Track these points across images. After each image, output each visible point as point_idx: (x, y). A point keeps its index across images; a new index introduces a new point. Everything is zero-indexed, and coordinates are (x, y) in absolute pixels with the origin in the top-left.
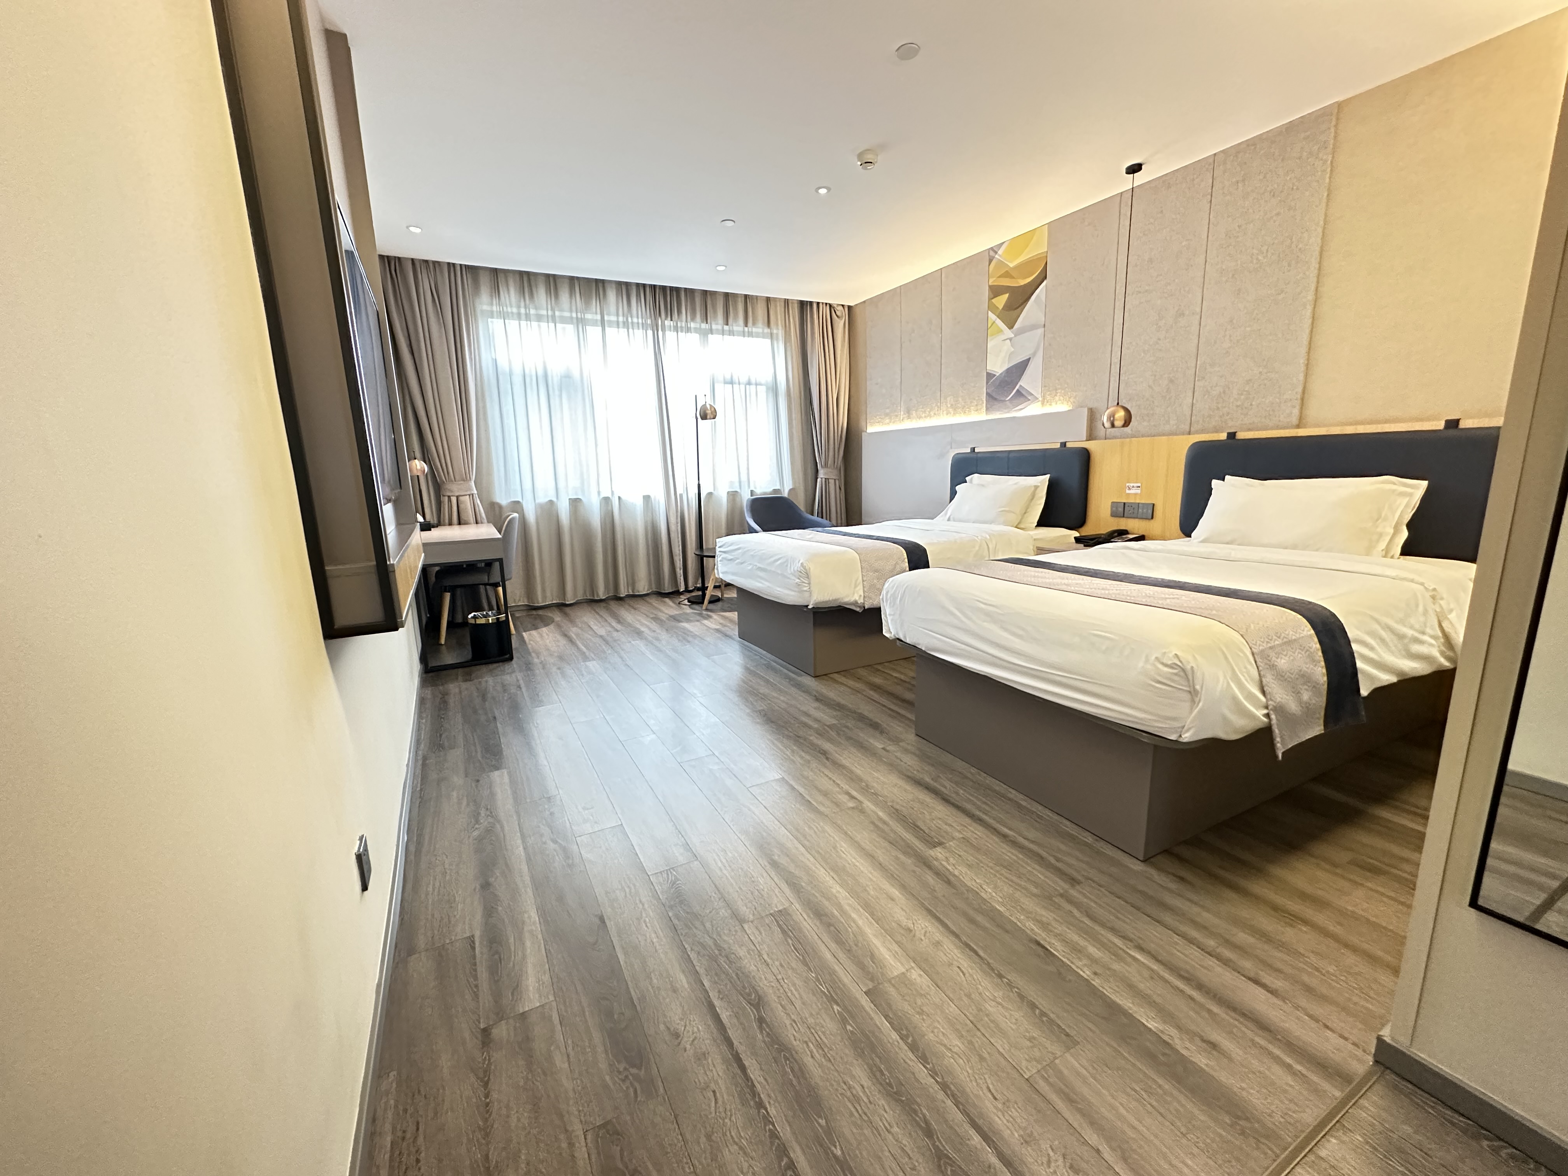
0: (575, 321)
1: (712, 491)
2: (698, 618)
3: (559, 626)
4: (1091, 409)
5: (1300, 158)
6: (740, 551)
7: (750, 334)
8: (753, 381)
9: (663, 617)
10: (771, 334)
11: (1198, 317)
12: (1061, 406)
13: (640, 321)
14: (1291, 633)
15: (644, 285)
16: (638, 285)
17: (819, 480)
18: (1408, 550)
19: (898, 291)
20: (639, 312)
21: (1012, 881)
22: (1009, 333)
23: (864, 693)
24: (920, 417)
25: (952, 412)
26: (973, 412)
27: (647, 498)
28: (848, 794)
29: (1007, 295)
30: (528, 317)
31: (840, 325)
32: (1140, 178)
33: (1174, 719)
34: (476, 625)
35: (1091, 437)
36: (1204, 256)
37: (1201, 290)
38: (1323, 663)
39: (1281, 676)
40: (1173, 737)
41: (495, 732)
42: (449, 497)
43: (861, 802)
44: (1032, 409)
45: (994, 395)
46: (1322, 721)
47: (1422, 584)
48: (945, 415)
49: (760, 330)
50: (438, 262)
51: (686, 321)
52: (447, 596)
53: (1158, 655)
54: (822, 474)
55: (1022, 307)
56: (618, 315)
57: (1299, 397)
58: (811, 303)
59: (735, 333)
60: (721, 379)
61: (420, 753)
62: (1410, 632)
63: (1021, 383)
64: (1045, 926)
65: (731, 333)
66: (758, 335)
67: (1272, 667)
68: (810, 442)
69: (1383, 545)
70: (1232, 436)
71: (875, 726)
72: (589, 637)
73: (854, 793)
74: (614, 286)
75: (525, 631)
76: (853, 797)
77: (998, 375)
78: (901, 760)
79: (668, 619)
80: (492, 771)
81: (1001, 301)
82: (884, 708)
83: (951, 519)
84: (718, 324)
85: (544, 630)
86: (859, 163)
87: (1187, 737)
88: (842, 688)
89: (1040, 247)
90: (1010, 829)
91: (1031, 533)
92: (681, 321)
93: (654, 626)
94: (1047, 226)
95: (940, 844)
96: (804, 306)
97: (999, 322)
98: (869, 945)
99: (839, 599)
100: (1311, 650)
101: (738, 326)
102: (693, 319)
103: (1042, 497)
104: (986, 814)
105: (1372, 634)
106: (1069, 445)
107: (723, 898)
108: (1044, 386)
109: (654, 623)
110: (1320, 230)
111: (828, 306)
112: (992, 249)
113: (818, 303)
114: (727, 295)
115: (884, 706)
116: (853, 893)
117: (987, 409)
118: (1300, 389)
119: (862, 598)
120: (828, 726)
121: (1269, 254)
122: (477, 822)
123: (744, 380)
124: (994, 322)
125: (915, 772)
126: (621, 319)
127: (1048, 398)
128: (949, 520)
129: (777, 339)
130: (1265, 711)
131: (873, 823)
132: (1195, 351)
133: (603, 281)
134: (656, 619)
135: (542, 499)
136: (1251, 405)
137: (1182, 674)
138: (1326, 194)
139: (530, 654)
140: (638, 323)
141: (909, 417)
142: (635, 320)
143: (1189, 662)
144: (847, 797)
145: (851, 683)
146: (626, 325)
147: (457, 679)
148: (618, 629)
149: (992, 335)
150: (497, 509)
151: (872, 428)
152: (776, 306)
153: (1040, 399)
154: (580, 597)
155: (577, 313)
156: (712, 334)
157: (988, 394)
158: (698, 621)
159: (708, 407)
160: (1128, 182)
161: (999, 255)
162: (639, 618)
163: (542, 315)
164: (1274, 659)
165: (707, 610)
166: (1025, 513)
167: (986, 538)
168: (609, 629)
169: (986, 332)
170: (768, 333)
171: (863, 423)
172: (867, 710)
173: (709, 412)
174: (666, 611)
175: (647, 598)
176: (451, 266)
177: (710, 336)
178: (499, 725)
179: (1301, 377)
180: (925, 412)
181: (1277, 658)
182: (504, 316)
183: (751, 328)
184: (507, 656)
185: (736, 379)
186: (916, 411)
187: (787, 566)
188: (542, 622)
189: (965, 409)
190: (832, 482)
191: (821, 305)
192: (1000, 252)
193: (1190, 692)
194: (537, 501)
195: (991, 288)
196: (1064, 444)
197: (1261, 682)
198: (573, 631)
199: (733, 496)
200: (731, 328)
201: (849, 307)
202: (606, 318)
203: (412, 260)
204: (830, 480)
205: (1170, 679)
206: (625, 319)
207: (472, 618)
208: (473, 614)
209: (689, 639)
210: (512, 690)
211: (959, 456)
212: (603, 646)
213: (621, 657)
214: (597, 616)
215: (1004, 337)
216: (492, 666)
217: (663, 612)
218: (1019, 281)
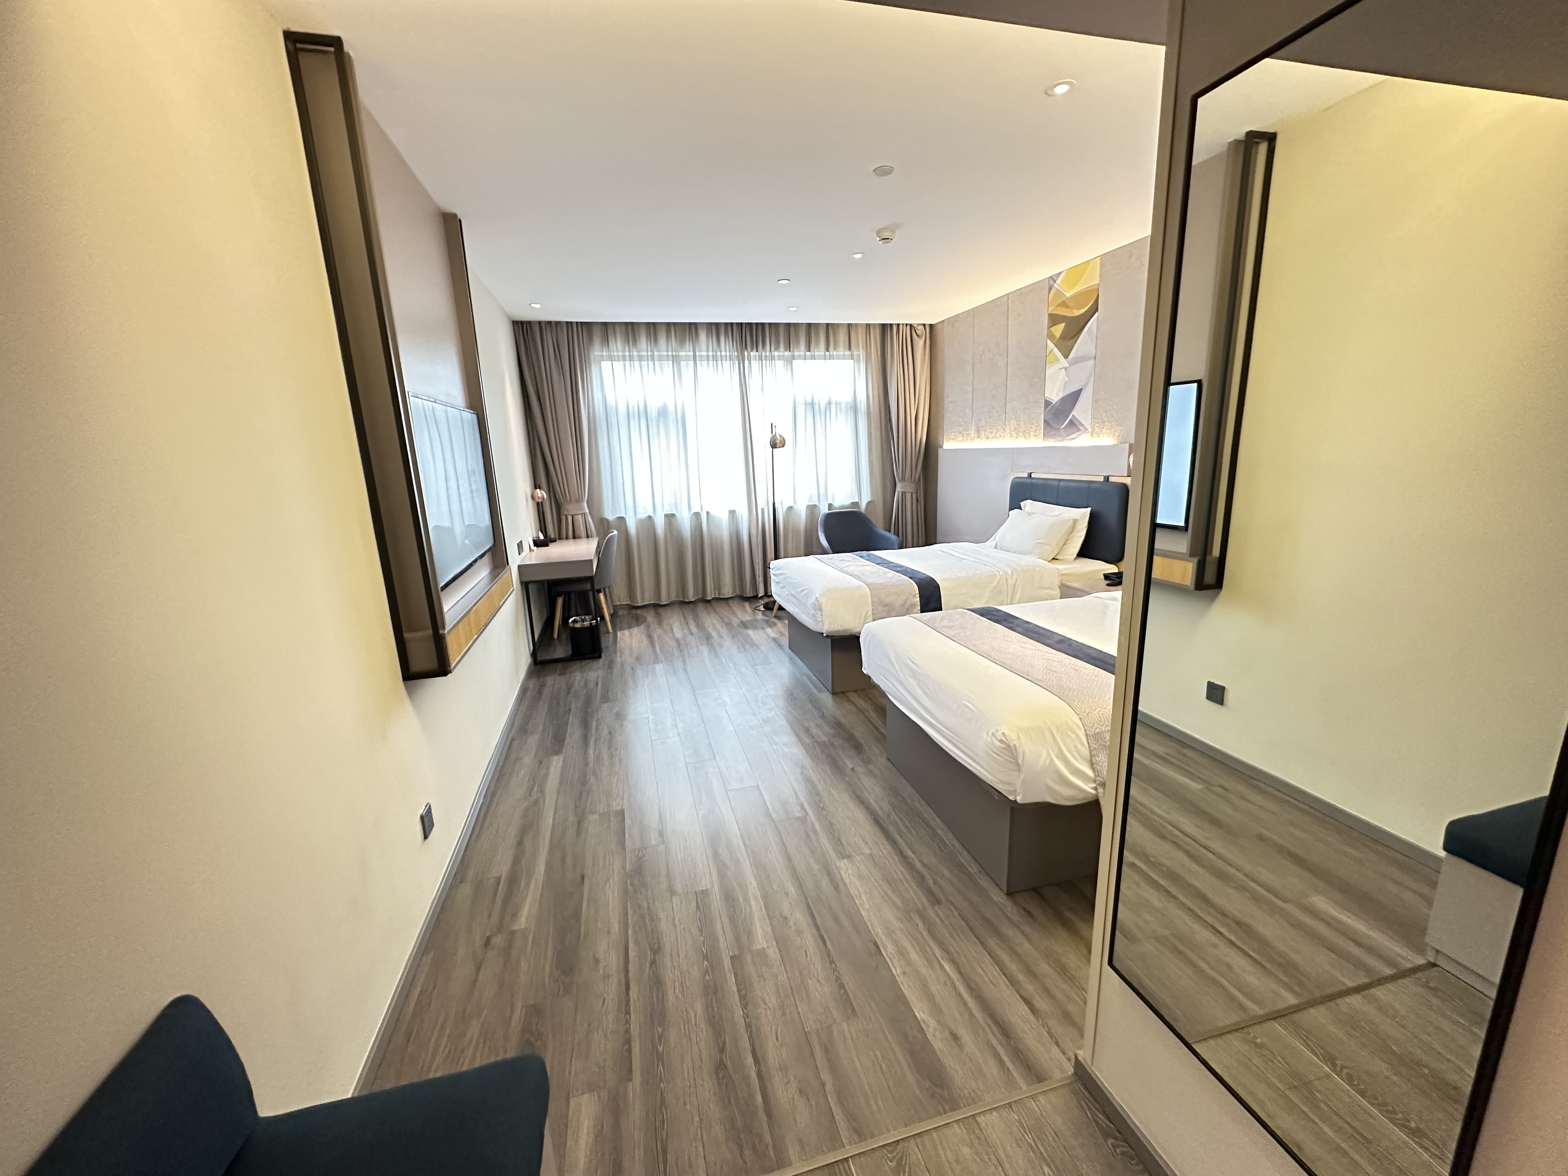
0: (671, 358)
1: (791, 505)
2: (764, 625)
3: (648, 627)
7: (832, 358)
8: (833, 401)
9: (735, 621)
10: (853, 356)
12: (1107, 440)
13: (728, 354)
15: (732, 324)
16: (726, 324)
17: (896, 492)
19: (972, 313)
20: (727, 348)
21: (886, 894)
22: (1064, 362)
24: (988, 438)
25: (1015, 436)
26: (1032, 437)
27: (732, 513)
28: (802, 805)
29: (1063, 325)
30: (631, 358)
31: (919, 344)
33: (1009, 784)
34: (574, 628)
35: (1129, 473)
40: (1011, 798)
41: (566, 723)
42: (566, 516)
44: (1082, 440)
45: (1050, 422)
48: (1008, 438)
49: (842, 353)
50: (559, 322)
51: (770, 351)
52: (560, 602)
53: (994, 731)
54: (899, 488)
55: (1076, 337)
56: (708, 351)
58: (891, 325)
59: (817, 357)
60: (804, 403)
61: (511, 735)
63: (1075, 413)
64: (890, 932)
65: (813, 358)
66: (838, 358)
68: (887, 452)
71: (857, 747)
72: (668, 639)
73: (807, 806)
74: (705, 326)
75: (620, 631)
76: (804, 809)
77: (1054, 402)
78: (861, 781)
79: (739, 626)
80: (553, 755)
81: (1058, 329)
83: (994, 546)
84: (800, 351)
85: (636, 630)
86: (878, 239)
87: (1019, 800)
88: (850, 707)
89: (1093, 279)
90: (914, 852)
92: (765, 352)
93: (724, 632)
94: (1099, 258)
95: (849, 857)
96: (885, 328)
97: (1056, 350)
98: (751, 924)
99: (849, 629)
101: (820, 351)
102: (777, 348)
103: (1081, 530)
104: (901, 836)
106: (1112, 479)
107: (668, 875)
108: (1094, 418)
109: (725, 629)
111: (908, 327)
112: (1051, 277)
113: (898, 325)
114: (809, 325)
115: (876, 728)
116: (761, 885)
117: (1044, 435)
120: (818, 743)
122: (530, 795)
123: (825, 401)
124: (1052, 350)
125: (866, 793)
126: (711, 353)
127: (1097, 429)
128: (992, 547)
129: (859, 361)
130: (1094, 785)
131: (807, 833)
133: (695, 324)
134: (729, 625)
135: (642, 515)
137: (1009, 748)
139: (616, 652)
140: (726, 356)
141: (979, 437)
142: (723, 353)
143: (1012, 740)
144: (799, 808)
145: (861, 702)
146: (715, 358)
147: (556, 672)
148: (693, 632)
149: (1051, 363)
150: (606, 525)
151: (947, 445)
152: (857, 330)
153: (1090, 430)
154: (673, 598)
155: (672, 352)
156: (795, 359)
157: (1045, 421)
158: (763, 628)
159: (778, 436)
161: (1058, 284)
162: (715, 622)
163: (644, 355)
165: (776, 617)
166: (1064, 544)
168: (686, 631)
169: (1045, 360)
170: (849, 355)
171: (941, 439)
172: (860, 731)
173: (778, 441)
174: (740, 617)
175: (731, 602)
176: (570, 325)
177: (794, 361)
178: (570, 717)
180: (992, 433)
182: (611, 358)
183: (832, 352)
184: (597, 654)
185: (816, 401)
186: (985, 430)
187: (809, 597)
188: (637, 621)
189: (1026, 434)
190: (908, 496)
191: (901, 326)
192: (1058, 281)
193: (1016, 764)
194: (638, 517)
195: (1051, 316)
196: (1107, 478)
197: (1092, 760)
198: (657, 632)
199: (812, 509)
200: (813, 353)
201: (931, 326)
202: (697, 353)
204: (907, 494)
205: (1001, 752)
206: (714, 354)
207: (572, 621)
208: (573, 618)
209: (747, 647)
210: (592, 685)
211: (1018, 480)
212: (675, 649)
213: (684, 661)
214: (682, 618)
215: (1060, 366)
216: (584, 663)
217: (736, 616)
218: (1074, 311)
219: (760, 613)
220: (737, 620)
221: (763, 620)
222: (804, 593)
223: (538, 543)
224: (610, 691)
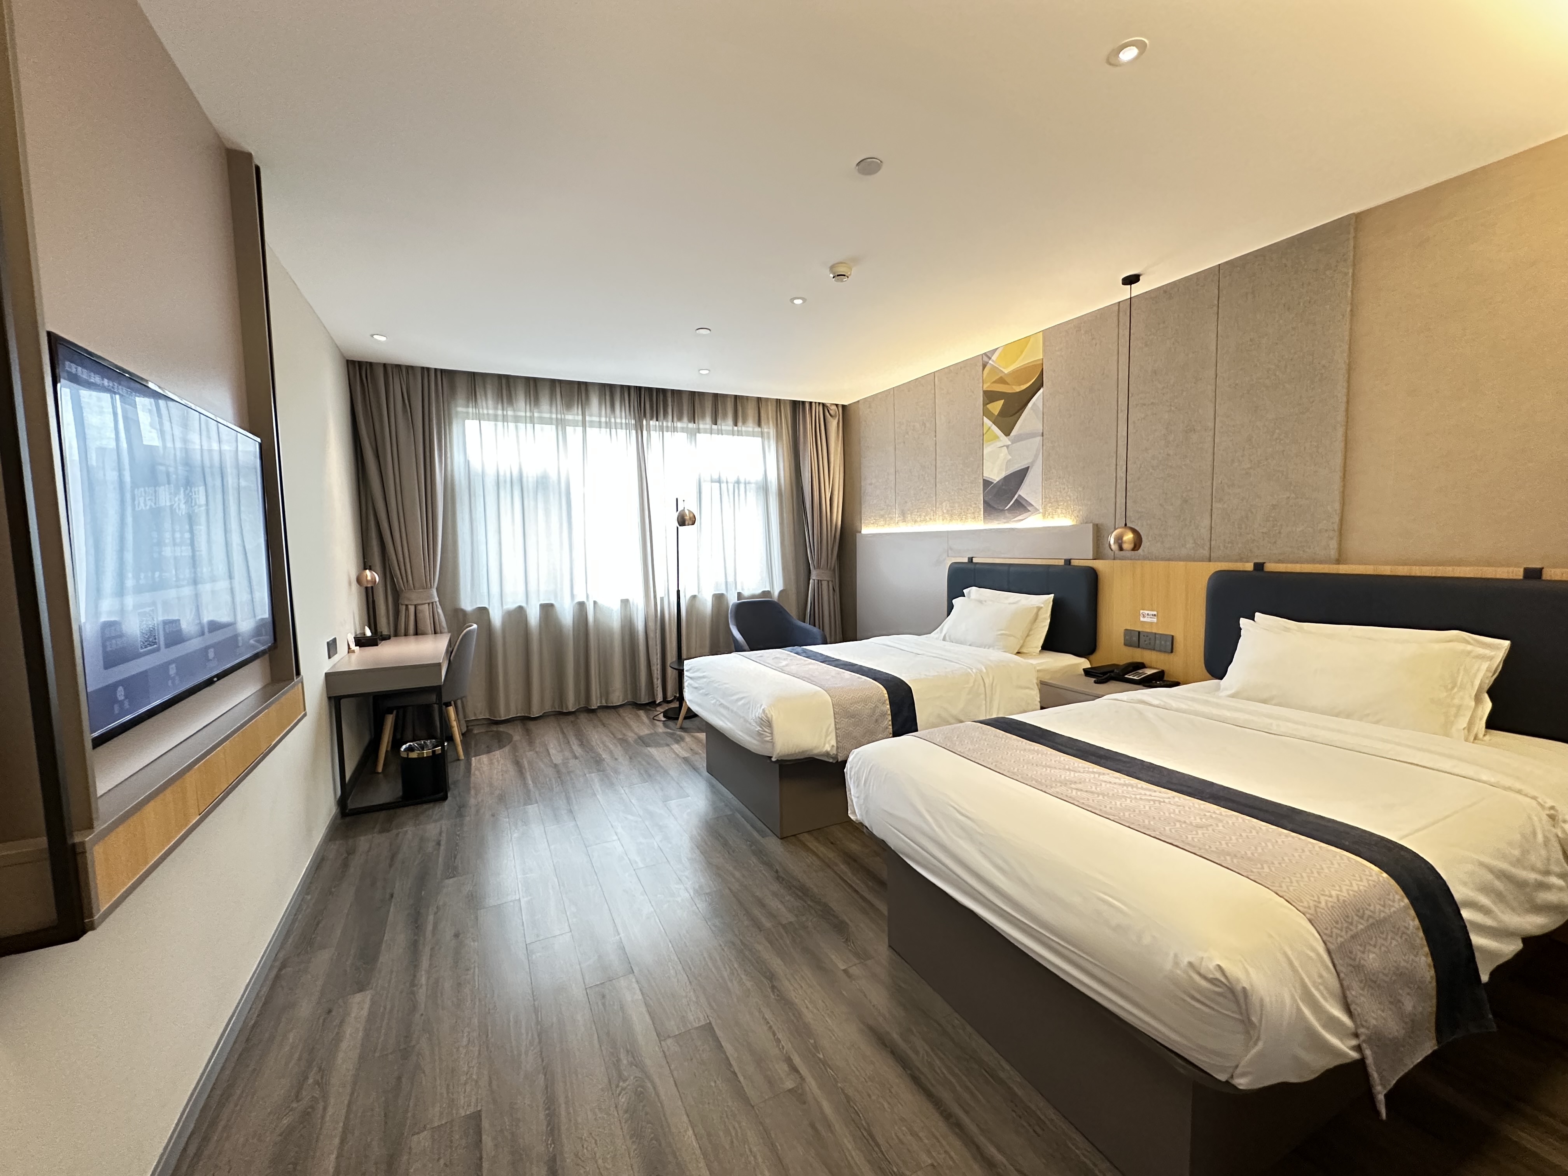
0: (554, 422)
1: (696, 593)
2: (669, 740)
3: (514, 749)
4: (1097, 525)
5: (1316, 270)
6: (705, 680)
7: (740, 433)
8: (742, 480)
9: (631, 736)
10: (762, 433)
11: (1211, 433)
12: (1064, 520)
13: (624, 421)
14: (1378, 907)
15: (629, 387)
16: (622, 386)
17: (811, 581)
18: (1493, 724)
19: (892, 393)
20: (623, 414)
22: (1005, 440)
23: (835, 868)
24: (916, 521)
25: (949, 518)
26: (970, 520)
27: (625, 602)
28: (789, 1060)
29: (1002, 401)
30: (505, 419)
31: (833, 424)
32: (1137, 289)
33: (1222, 1053)
34: (408, 759)
35: (1097, 556)
36: (1214, 370)
37: (1214, 405)
38: (1426, 949)
39: (1371, 982)
40: (1222, 1077)
41: (383, 923)
42: (407, 605)
43: (803, 1079)
44: (1033, 521)
45: (992, 503)
46: (1433, 1034)
47: (1534, 798)
48: (941, 520)
49: (751, 429)
50: (412, 367)
51: (673, 422)
52: (390, 720)
53: (1192, 959)
54: (814, 576)
55: (1018, 414)
56: (600, 416)
57: (1336, 528)
58: (803, 402)
59: (724, 432)
60: (709, 479)
61: (281, 955)
62: (1532, 876)
63: (1020, 493)
65: (719, 432)
66: (748, 434)
67: (1358, 968)
68: (802, 541)
69: (1463, 722)
70: (1259, 567)
71: (840, 928)
72: (542, 766)
73: (797, 1060)
74: (597, 388)
75: (475, 756)
76: (794, 1069)
77: (995, 482)
78: (865, 996)
79: (635, 741)
80: (354, 993)
81: (996, 407)
82: (854, 895)
83: (947, 638)
84: (706, 423)
85: (497, 754)
86: (832, 276)
89: (1034, 355)
91: (1034, 662)
92: (667, 421)
93: (618, 751)
94: (1041, 333)
96: (796, 406)
97: (995, 429)
99: (807, 751)
100: (1409, 932)
101: (727, 425)
102: (680, 419)
103: (1045, 620)
104: (967, 1112)
105: (1485, 889)
106: (1074, 563)
108: (1045, 497)
109: (619, 747)
110: (1346, 347)
111: (821, 406)
112: (985, 354)
113: (811, 403)
114: (715, 396)
115: (856, 891)
117: (985, 517)
118: (1337, 519)
119: (835, 748)
120: (784, 927)
121: (1288, 370)
123: (732, 479)
124: (990, 428)
125: (881, 1019)
126: (603, 419)
127: (1050, 510)
128: (944, 639)
129: (769, 438)
130: (1354, 1042)
131: (813, 1126)
132: (1210, 469)
133: (586, 383)
134: (623, 741)
135: (511, 605)
136: (1280, 533)
137: (1230, 995)
138: (1349, 309)
139: (469, 790)
140: (621, 423)
141: (904, 520)
142: (618, 420)
143: (1238, 980)
144: (786, 1067)
145: (822, 850)
146: (608, 425)
147: (374, 827)
148: (577, 754)
149: (988, 442)
150: (461, 616)
151: (867, 529)
152: (767, 405)
153: (1042, 510)
154: (548, 708)
155: (557, 414)
156: (699, 433)
157: (985, 502)
158: (668, 745)
159: (687, 512)
160: (1125, 293)
161: (993, 361)
162: (605, 738)
163: (521, 417)
164: (1359, 955)
165: (682, 728)
166: (1028, 636)
167: (981, 671)
168: (567, 754)
169: (981, 439)
170: (758, 432)
171: (859, 523)
172: (836, 898)
173: (687, 518)
174: (636, 730)
175: (621, 710)
176: (425, 371)
177: (698, 434)
178: (392, 909)
179: (1337, 506)
180: (920, 516)
181: (1363, 952)
182: (479, 418)
183: (741, 427)
184: (441, 794)
185: (723, 479)
186: (911, 514)
187: (749, 708)
188: (499, 741)
189: (962, 516)
190: (825, 584)
191: (813, 404)
192: (994, 358)
193: (1242, 1021)
194: (505, 607)
195: (985, 392)
196: (1068, 562)
197: (1345, 997)
198: (528, 756)
199: (719, 598)
200: (719, 427)
201: (843, 406)
202: (587, 418)
203: (385, 365)
204: (823, 582)
205: (1212, 1000)
206: (608, 420)
207: (406, 750)
208: (408, 744)
209: (652, 772)
210: (430, 847)
211: (957, 566)
212: (553, 780)
213: (568, 799)
214: (561, 736)
215: (1000, 444)
216: (420, 808)
217: (633, 731)
218: (1014, 387)
219: (660, 724)
220: (633, 735)
221: (666, 733)
222: (740, 703)
223: (361, 642)
224: (458, 857)
